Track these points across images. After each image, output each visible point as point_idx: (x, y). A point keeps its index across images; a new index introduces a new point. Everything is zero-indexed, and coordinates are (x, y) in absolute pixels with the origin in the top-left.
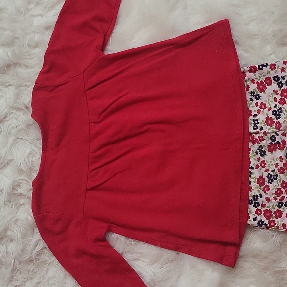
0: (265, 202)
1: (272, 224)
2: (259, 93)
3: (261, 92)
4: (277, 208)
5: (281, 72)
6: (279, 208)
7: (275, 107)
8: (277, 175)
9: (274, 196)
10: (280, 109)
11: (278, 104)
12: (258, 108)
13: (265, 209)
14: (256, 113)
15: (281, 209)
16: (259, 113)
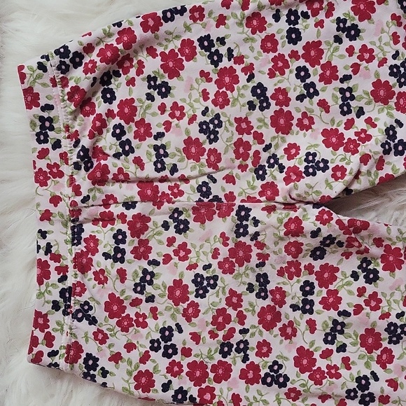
0: (190, 344)
1: (208, 397)
2: (166, 80)
3: (171, 77)
4: (218, 357)
5: (218, 26)
6: (224, 357)
7: (204, 113)
8: (215, 278)
9: (211, 327)
10: (218, 116)
11: (211, 106)
12: (166, 117)
13: (190, 360)
14: (162, 130)
15: (228, 360)
16: (168, 129)
